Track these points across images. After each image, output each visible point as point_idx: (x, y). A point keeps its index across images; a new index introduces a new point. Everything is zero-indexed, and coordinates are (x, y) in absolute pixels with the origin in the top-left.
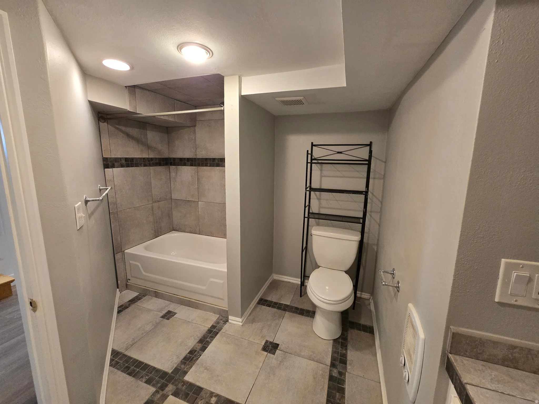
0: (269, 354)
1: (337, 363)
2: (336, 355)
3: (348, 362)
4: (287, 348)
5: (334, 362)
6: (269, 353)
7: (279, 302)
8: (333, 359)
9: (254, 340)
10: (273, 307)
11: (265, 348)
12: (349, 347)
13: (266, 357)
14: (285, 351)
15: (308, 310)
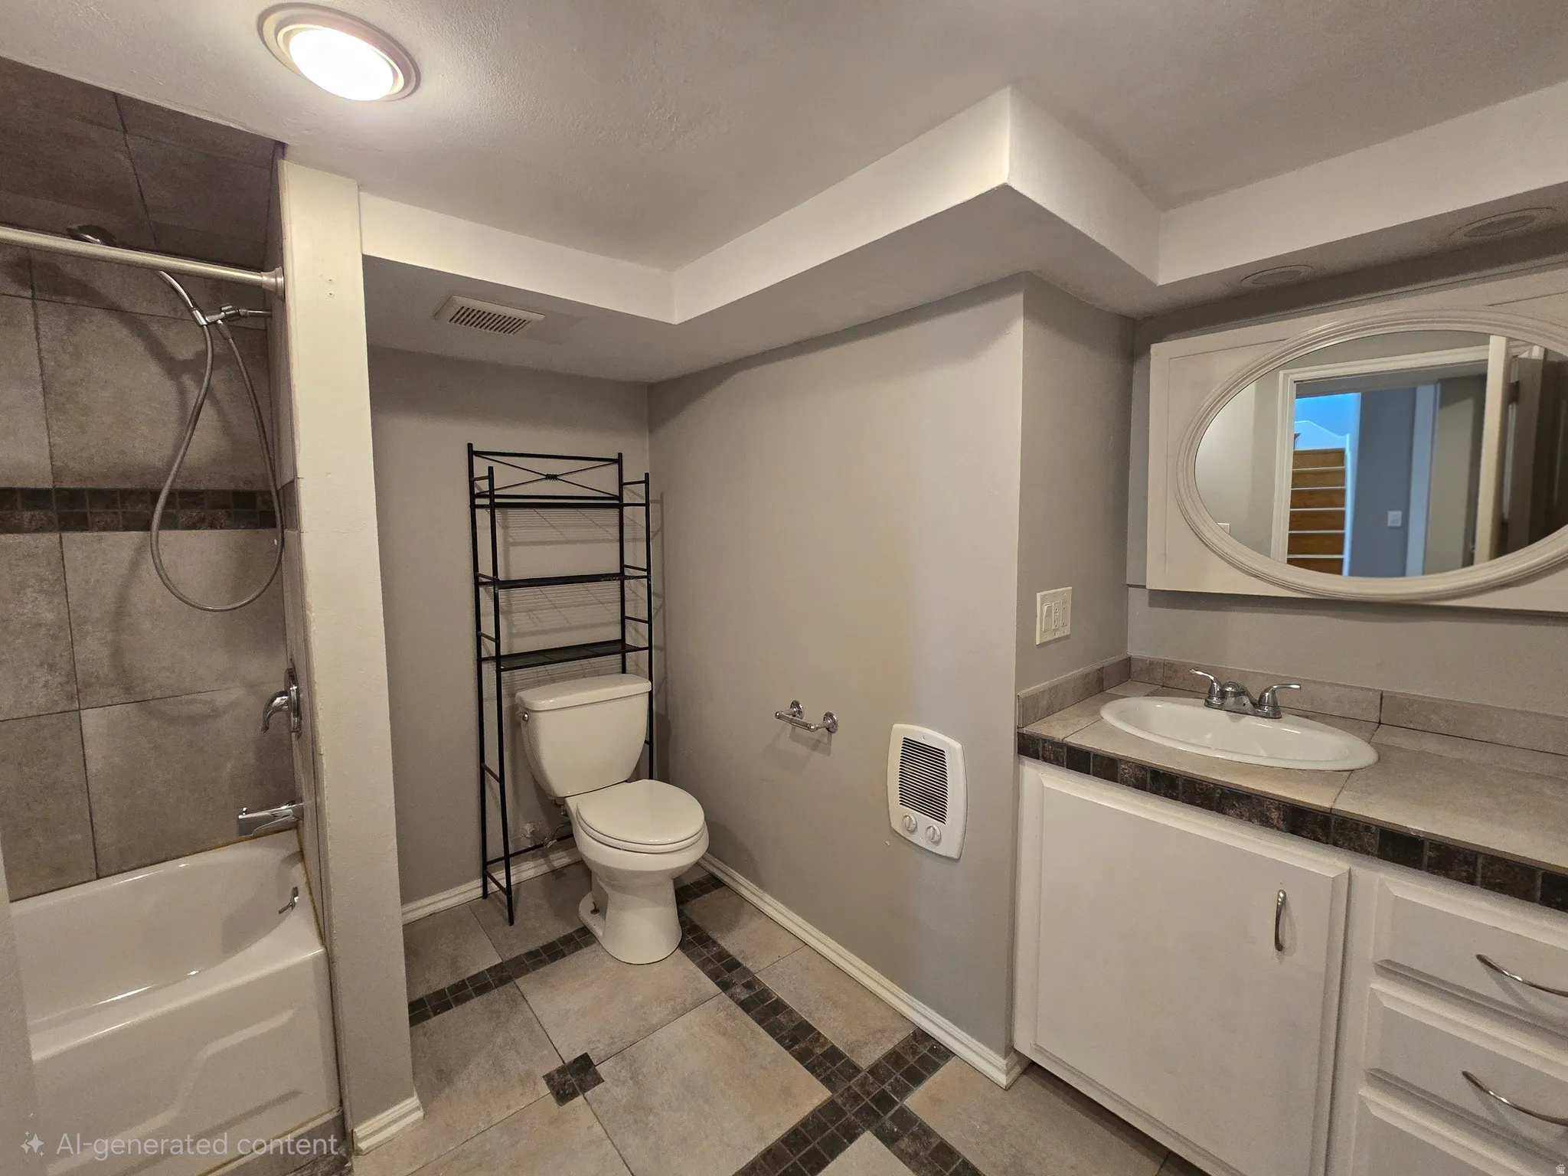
0: (588, 1094)
1: (726, 976)
2: (711, 967)
3: (739, 959)
4: (613, 1043)
5: (719, 980)
6: (584, 1090)
7: (464, 977)
8: (714, 976)
9: (508, 1107)
10: (460, 1000)
11: (561, 1092)
12: (715, 935)
13: (589, 1104)
14: (615, 1051)
15: (565, 937)
